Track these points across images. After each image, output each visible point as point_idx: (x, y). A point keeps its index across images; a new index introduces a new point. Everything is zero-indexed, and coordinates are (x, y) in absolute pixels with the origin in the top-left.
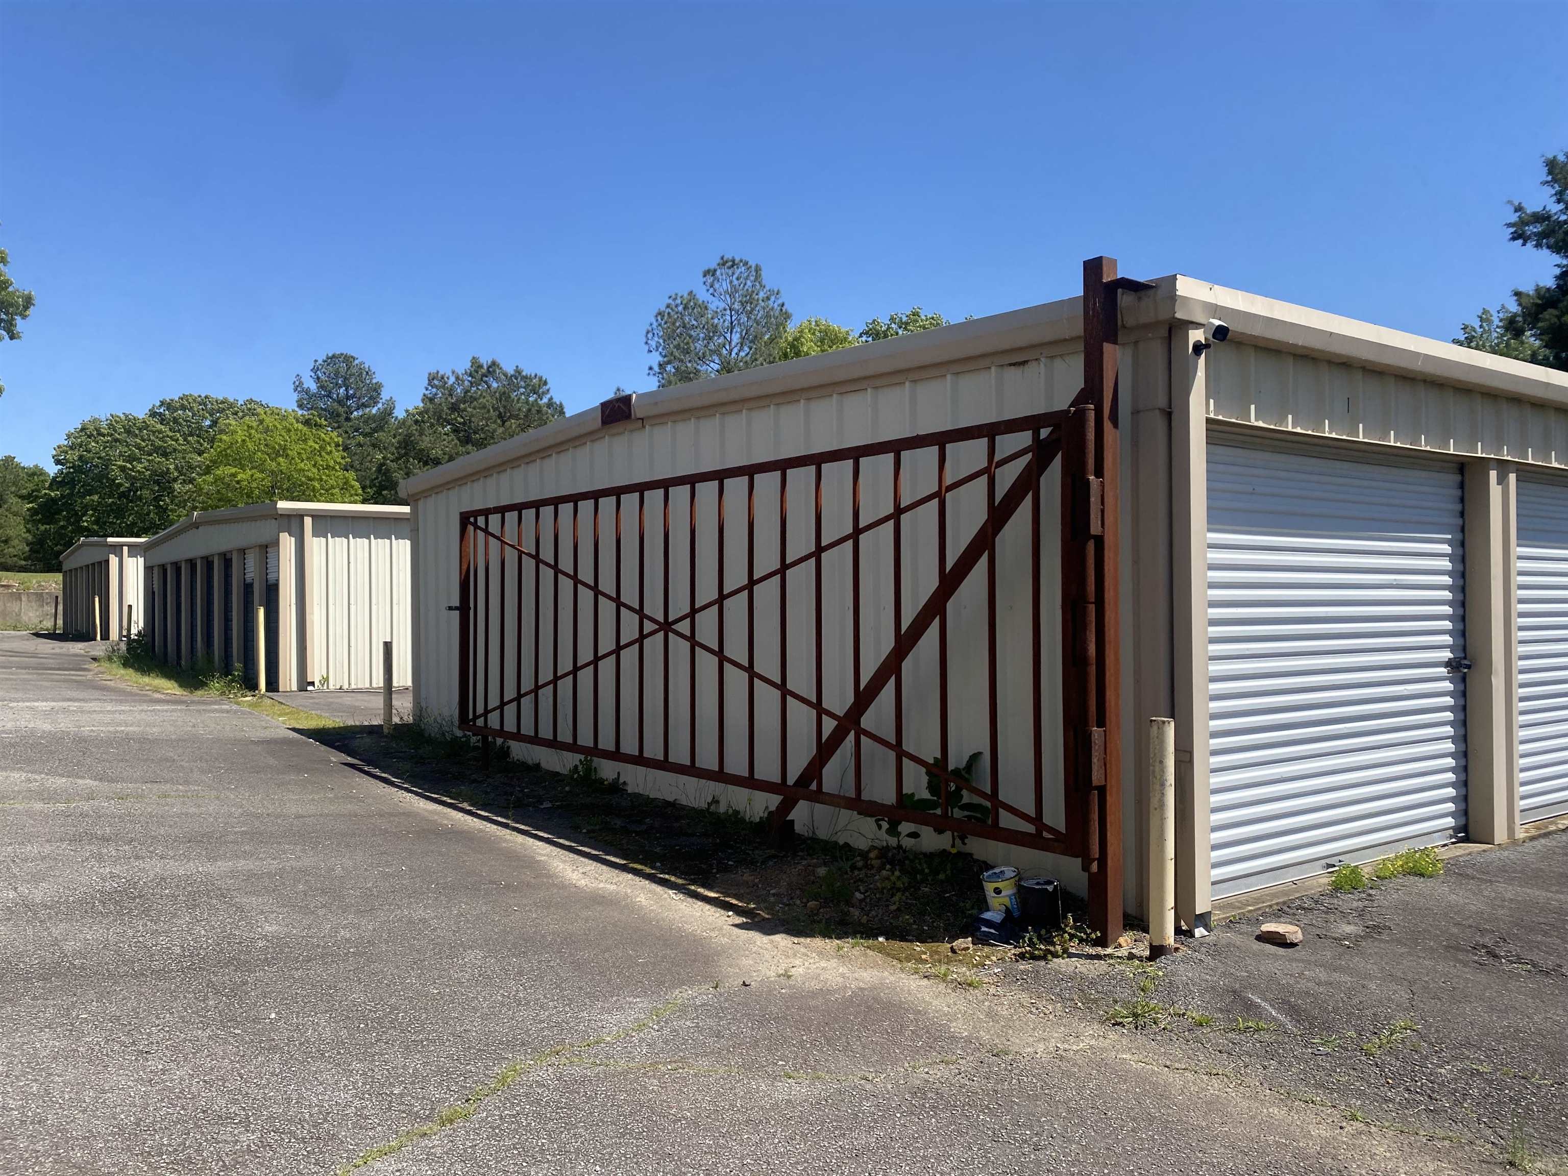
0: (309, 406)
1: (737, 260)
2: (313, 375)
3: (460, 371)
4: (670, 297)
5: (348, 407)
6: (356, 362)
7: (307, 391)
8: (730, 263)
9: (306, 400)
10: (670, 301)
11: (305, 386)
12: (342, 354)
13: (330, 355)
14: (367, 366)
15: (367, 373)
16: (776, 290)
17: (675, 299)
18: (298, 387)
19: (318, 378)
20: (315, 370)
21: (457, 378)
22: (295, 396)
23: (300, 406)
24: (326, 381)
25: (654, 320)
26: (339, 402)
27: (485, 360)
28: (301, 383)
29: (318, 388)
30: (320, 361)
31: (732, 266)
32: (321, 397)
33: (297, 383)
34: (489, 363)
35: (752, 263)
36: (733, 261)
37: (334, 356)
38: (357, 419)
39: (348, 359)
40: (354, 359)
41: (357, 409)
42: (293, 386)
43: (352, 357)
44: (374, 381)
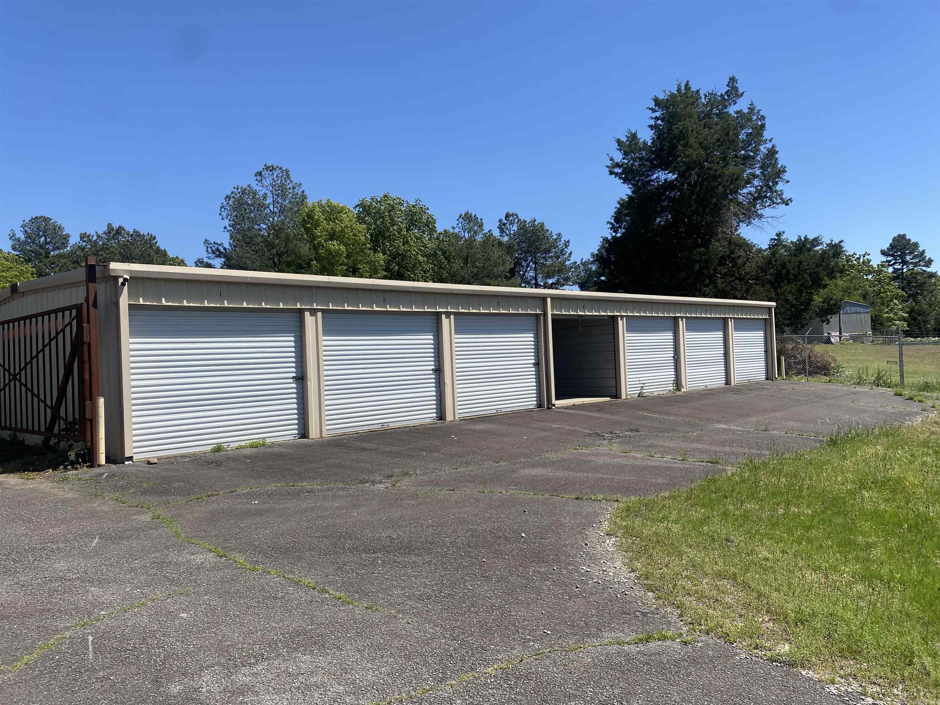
0: (20, 249)
1: (275, 167)
2: (22, 230)
3: (100, 232)
4: (234, 188)
5: (47, 249)
6: (52, 221)
7: (18, 240)
8: (271, 168)
9: (18, 245)
10: (235, 190)
11: (17, 236)
12: (42, 217)
13: (34, 217)
14: (59, 224)
15: (59, 228)
16: (299, 183)
17: (237, 189)
18: (12, 237)
19: (26, 231)
20: (23, 226)
21: (98, 236)
22: (10, 243)
23: (14, 249)
24: (31, 233)
25: (224, 201)
26: (41, 247)
27: (115, 226)
28: (14, 235)
29: (26, 237)
30: (27, 221)
31: (272, 170)
32: (29, 243)
33: (11, 235)
34: (117, 227)
35: (284, 168)
36: (273, 166)
37: (36, 217)
38: (54, 256)
39: (46, 220)
40: (50, 219)
41: (54, 250)
42: (8, 237)
43: (49, 218)
44: (64, 233)
